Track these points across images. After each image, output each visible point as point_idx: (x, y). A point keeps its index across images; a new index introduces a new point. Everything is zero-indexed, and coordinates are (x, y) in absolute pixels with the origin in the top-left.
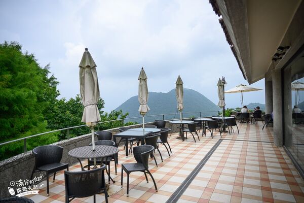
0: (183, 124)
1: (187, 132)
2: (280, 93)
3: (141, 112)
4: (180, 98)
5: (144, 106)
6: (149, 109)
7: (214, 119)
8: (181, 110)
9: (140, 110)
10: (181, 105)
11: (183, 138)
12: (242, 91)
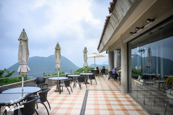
0: (60, 81)
1: (63, 86)
2: (126, 58)
3: (20, 73)
4: (58, 59)
5: (24, 66)
6: (29, 69)
7: (82, 75)
8: (59, 69)
9: (19, 71)
10: (59, 66)
11: (60, 91)
12: (95, 57)
